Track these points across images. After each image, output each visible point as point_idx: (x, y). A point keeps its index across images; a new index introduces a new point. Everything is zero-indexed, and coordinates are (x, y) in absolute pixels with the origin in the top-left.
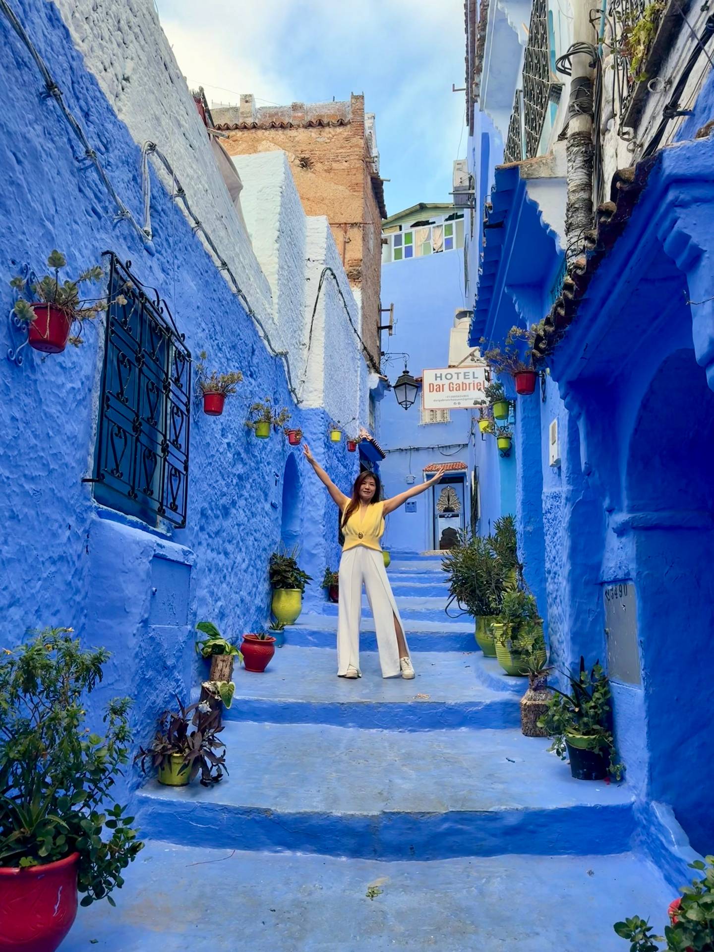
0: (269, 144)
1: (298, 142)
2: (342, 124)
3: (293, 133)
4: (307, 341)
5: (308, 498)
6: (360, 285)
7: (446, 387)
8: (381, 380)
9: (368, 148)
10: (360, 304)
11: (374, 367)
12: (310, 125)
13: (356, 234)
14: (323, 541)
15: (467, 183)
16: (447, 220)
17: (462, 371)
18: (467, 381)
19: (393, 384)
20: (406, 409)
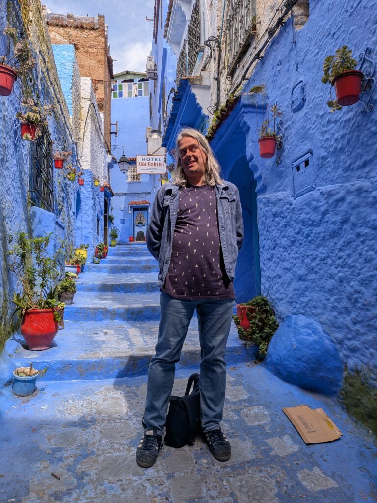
0: (55, 34)
1: (71, 35)
2: (93, 29)
3: (68, 30)
4: (82, 137)
5: (84, 211)
6: (103, 111)
7: (147, 164)
8: (113, 158)
9: (106, 43)
10: (103, 121)
11: (109, 152)
12: (76, 27)
13: (100, 87)
14: (92, 231)
15: (153, 68)
16: (139, 81)
17: (154, 157)
18: (156, 162)
19: (118, 161)
20: (124, 173)
